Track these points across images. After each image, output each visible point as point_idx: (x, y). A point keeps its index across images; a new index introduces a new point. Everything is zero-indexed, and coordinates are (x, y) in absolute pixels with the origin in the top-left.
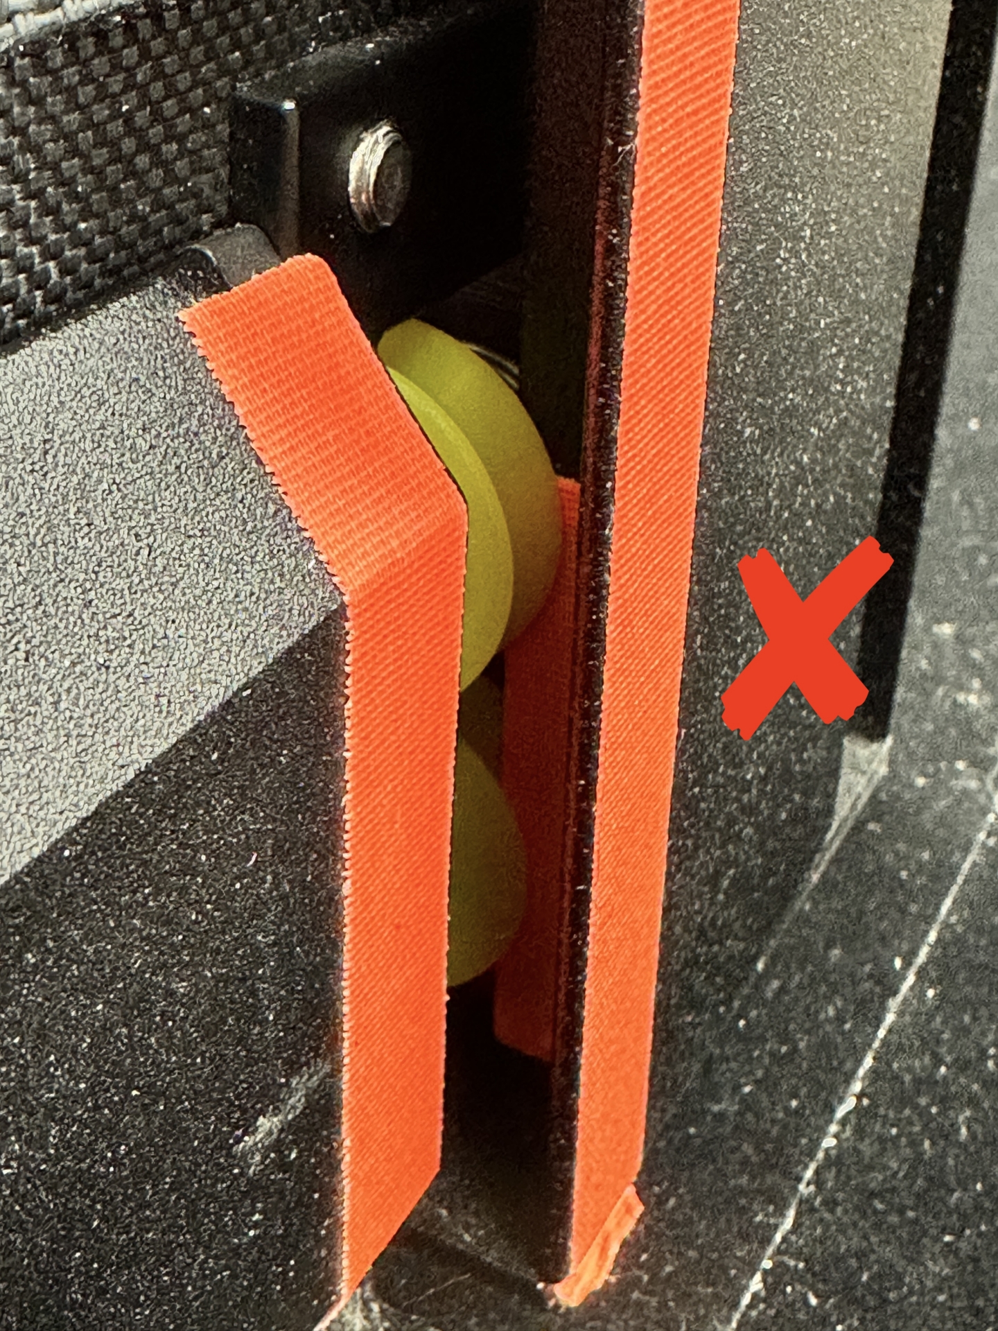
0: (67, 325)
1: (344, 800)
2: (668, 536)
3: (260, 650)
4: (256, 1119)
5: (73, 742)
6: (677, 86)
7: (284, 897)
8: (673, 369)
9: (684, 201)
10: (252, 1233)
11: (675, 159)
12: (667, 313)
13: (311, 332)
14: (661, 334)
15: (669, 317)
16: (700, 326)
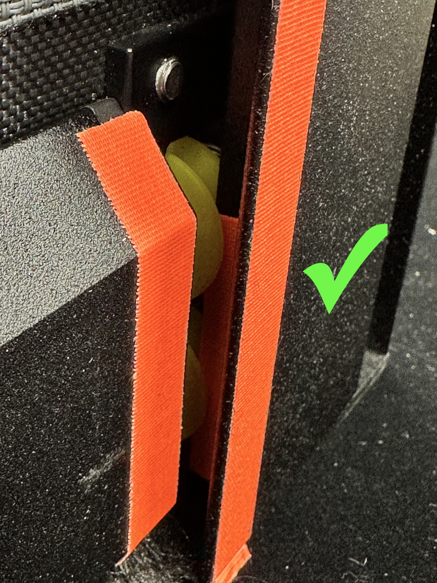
0: (29, 137)
1: (134, 339)
2: (279, 247)
3: (98, 274)
4: (89, 470)
5: (14, 306)
6: (292, 49)
7: (105, 377)
8: (285, 173)
9: (293, 99)
10: (85, 518)
11: (290, 80)
12: (283, 147)
13: (134, 143)
14: (279, 157)
15: (284, 149)
16: (299, 155)
